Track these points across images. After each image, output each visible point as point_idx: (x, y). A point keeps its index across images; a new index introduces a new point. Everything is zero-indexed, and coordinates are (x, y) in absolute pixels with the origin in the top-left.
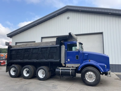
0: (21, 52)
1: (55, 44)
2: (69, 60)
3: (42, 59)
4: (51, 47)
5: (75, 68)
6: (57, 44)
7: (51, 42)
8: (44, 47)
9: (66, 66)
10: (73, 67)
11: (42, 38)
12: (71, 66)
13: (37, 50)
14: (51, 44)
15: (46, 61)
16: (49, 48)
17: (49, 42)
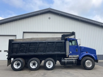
0: (26, 45)
1: (61, 40)
2: (71, 52)
3: (49, 52)
4: (57, 42)
5: (77, 58)
6: (62, 39)
7: (57, 38)
8: (51, 41)
9: (69, 57)
10: (74, 58)
11: (24, 32)
12: (73, 57)
13: (44, 44)
14: (57, 40)
15: (53, 53)
16: (56, 43)
17: (55, 38)
